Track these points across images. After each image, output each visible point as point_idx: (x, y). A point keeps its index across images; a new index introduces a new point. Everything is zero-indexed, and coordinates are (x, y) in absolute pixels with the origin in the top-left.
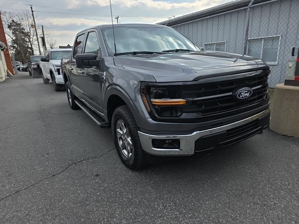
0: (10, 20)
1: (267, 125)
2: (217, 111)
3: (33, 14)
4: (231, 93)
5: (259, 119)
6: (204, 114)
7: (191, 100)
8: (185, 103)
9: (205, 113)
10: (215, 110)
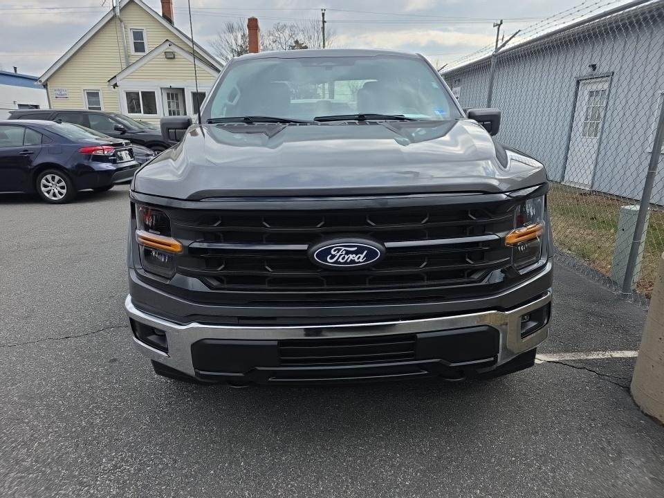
0: (290, 41)
1: (492, 359)
2: (263, 283)
3: (323, 28)
4: (304, 247)
5: (419, 336)
6: (226, 286)
7: (187, 245)
8: (179, 249)
9: (228, 283)
10: (260, 280)
